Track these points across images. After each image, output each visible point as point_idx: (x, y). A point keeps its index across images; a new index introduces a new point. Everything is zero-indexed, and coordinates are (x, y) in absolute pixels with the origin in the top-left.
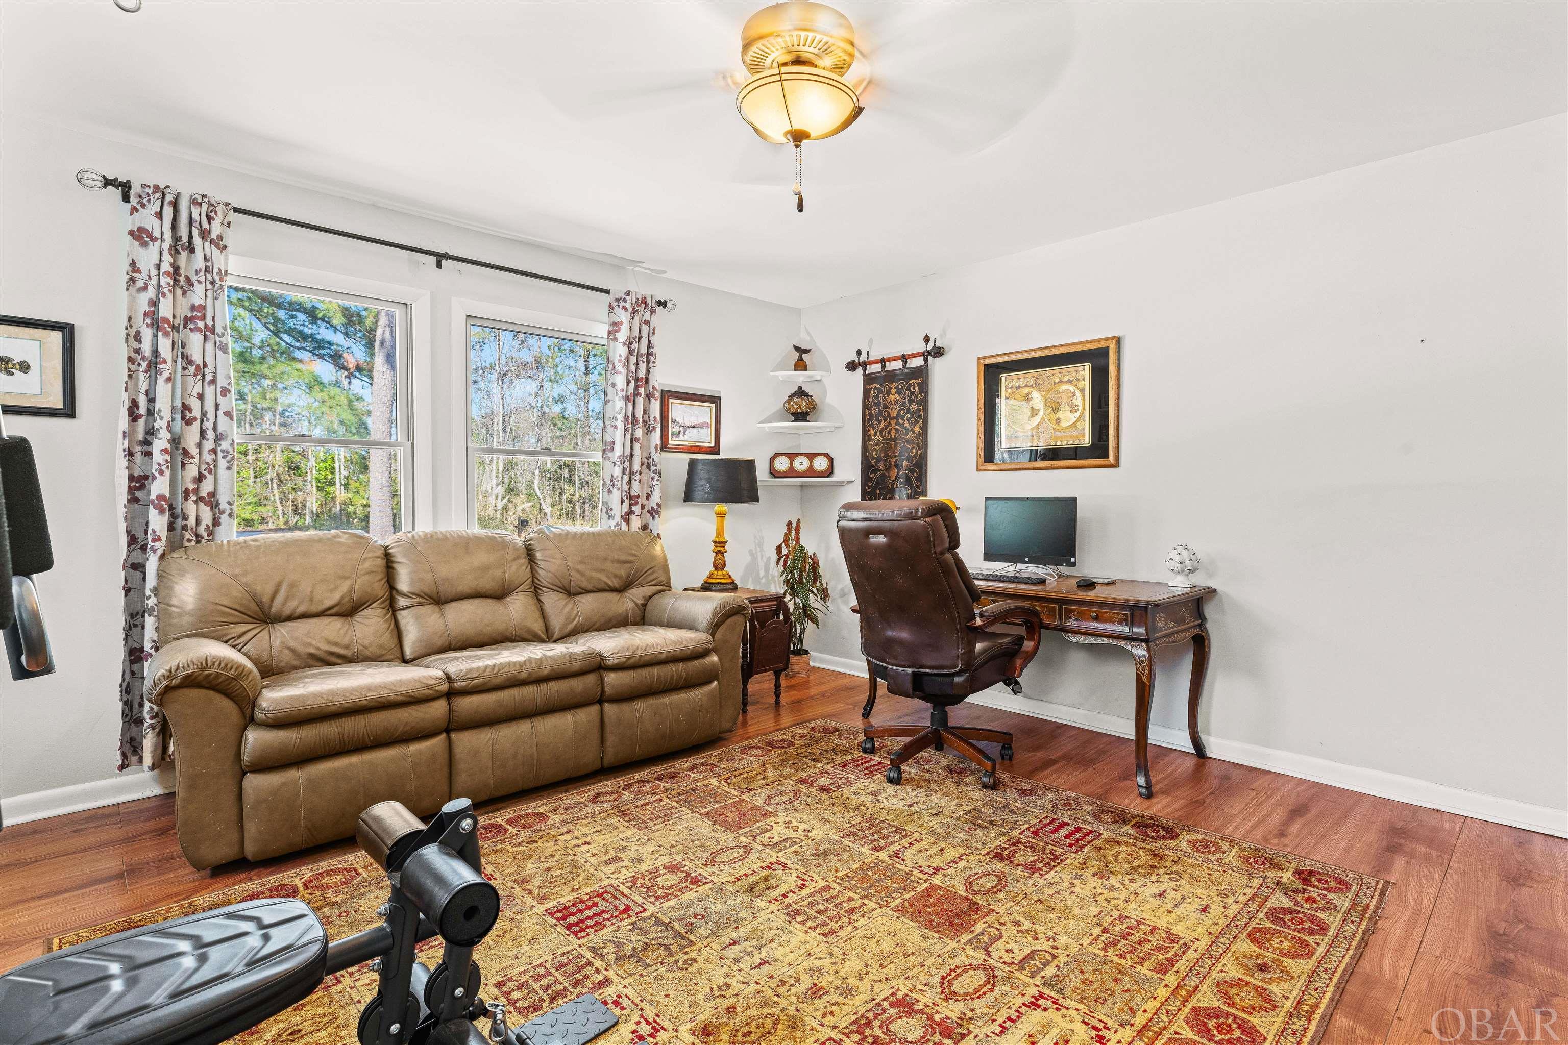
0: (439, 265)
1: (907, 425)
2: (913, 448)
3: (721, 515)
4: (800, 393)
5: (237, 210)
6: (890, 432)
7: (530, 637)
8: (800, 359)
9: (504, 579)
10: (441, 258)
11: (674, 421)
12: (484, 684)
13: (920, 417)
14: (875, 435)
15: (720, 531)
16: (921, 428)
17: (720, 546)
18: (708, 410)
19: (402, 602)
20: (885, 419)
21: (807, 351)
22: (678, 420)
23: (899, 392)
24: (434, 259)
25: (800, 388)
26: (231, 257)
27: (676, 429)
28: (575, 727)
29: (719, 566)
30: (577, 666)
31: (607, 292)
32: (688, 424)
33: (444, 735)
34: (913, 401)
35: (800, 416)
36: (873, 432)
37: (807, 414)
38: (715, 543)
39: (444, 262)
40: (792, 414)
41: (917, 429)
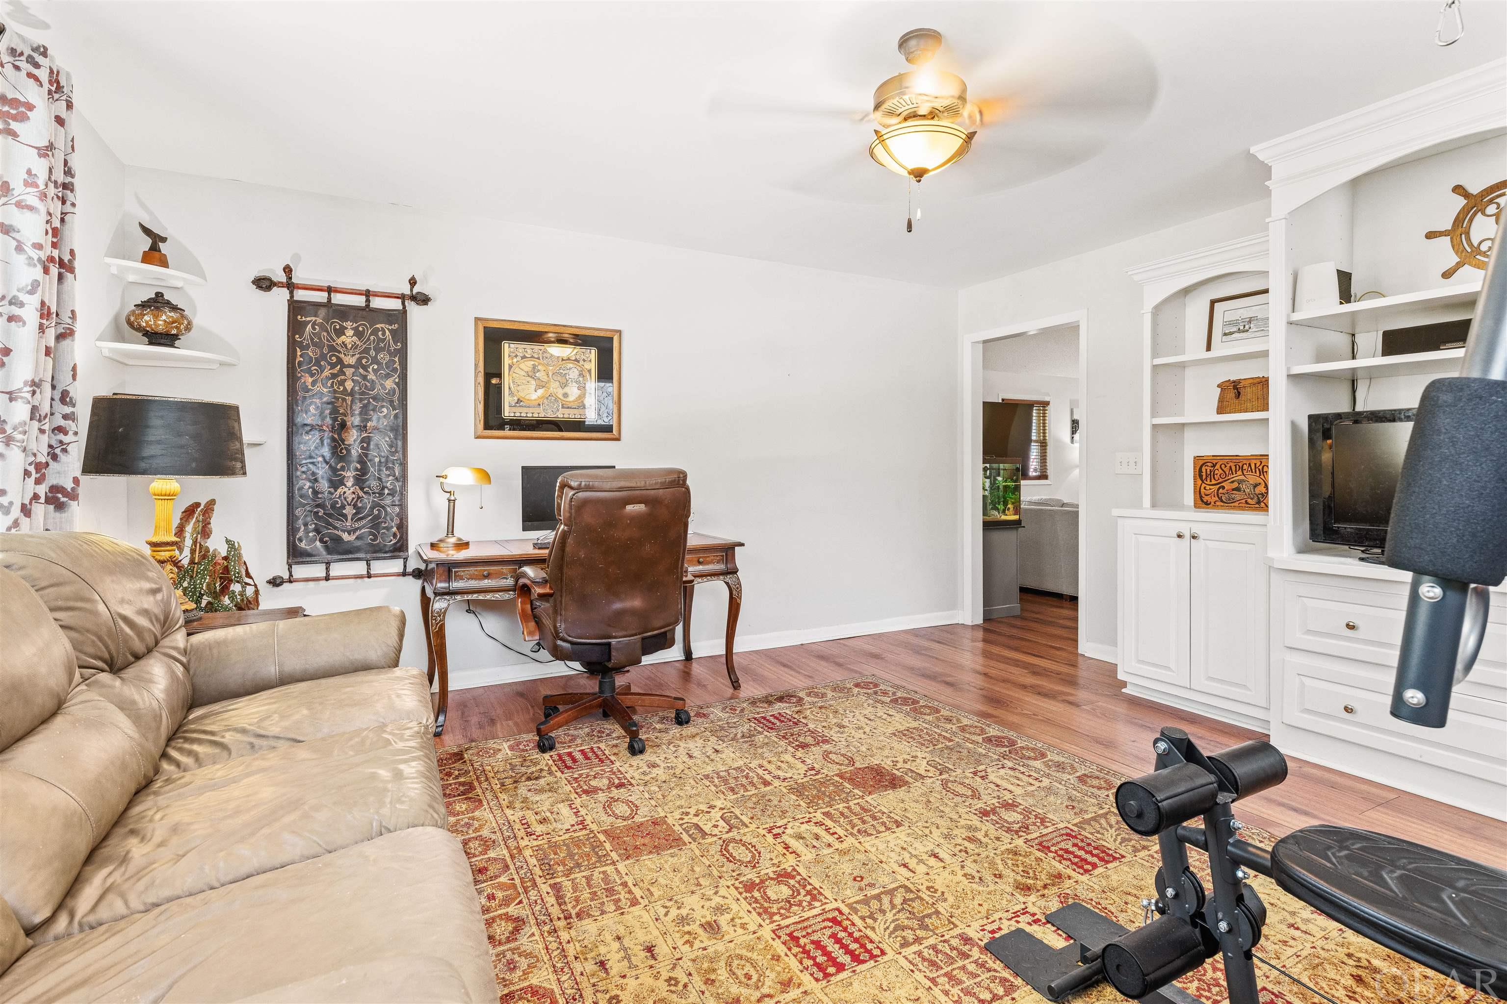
1: (372, 376)
2: (383, 407)
3: (165, 498)
4: (157, 303)
6: (342, 383)
8: (154, 248)
13: (395, 370)
14: (314, 383)
16: (397, 384)
20: (333, 366)
21: (164, 240)
23: (358, 334)
25: (158, 293)
34: (383, 349)
35: (156, 338)
36: (310, 380)
37: (176, 337)
40: (143, 333)
41: (389, 384)
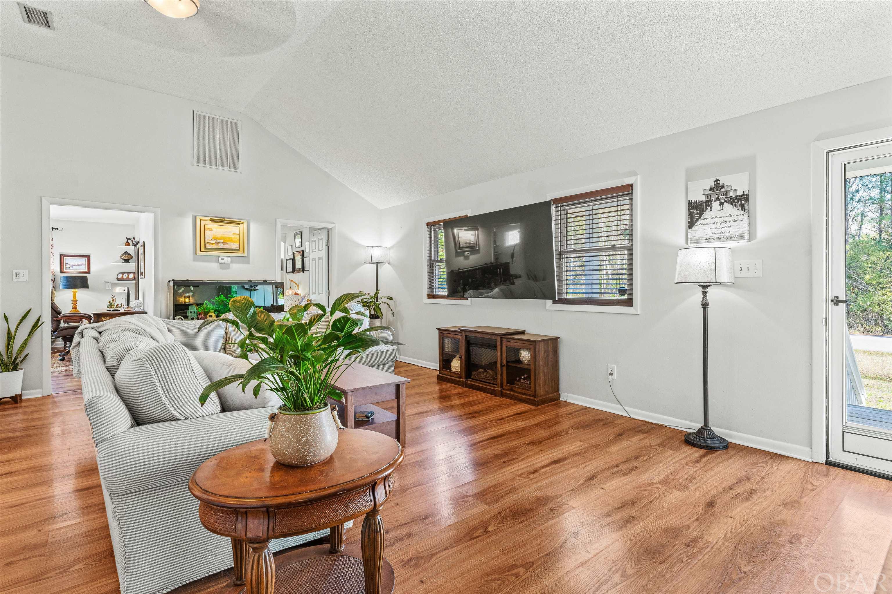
3: (75, 293)
4: (126, 253)
8: (127, 242)
11: (66, 264)
15: (75, 297)
17: (75, 302)
22: (68, 263)
25: (126, 251)
27: (68, 266)
29: (75, 308)
32: (74, 264)
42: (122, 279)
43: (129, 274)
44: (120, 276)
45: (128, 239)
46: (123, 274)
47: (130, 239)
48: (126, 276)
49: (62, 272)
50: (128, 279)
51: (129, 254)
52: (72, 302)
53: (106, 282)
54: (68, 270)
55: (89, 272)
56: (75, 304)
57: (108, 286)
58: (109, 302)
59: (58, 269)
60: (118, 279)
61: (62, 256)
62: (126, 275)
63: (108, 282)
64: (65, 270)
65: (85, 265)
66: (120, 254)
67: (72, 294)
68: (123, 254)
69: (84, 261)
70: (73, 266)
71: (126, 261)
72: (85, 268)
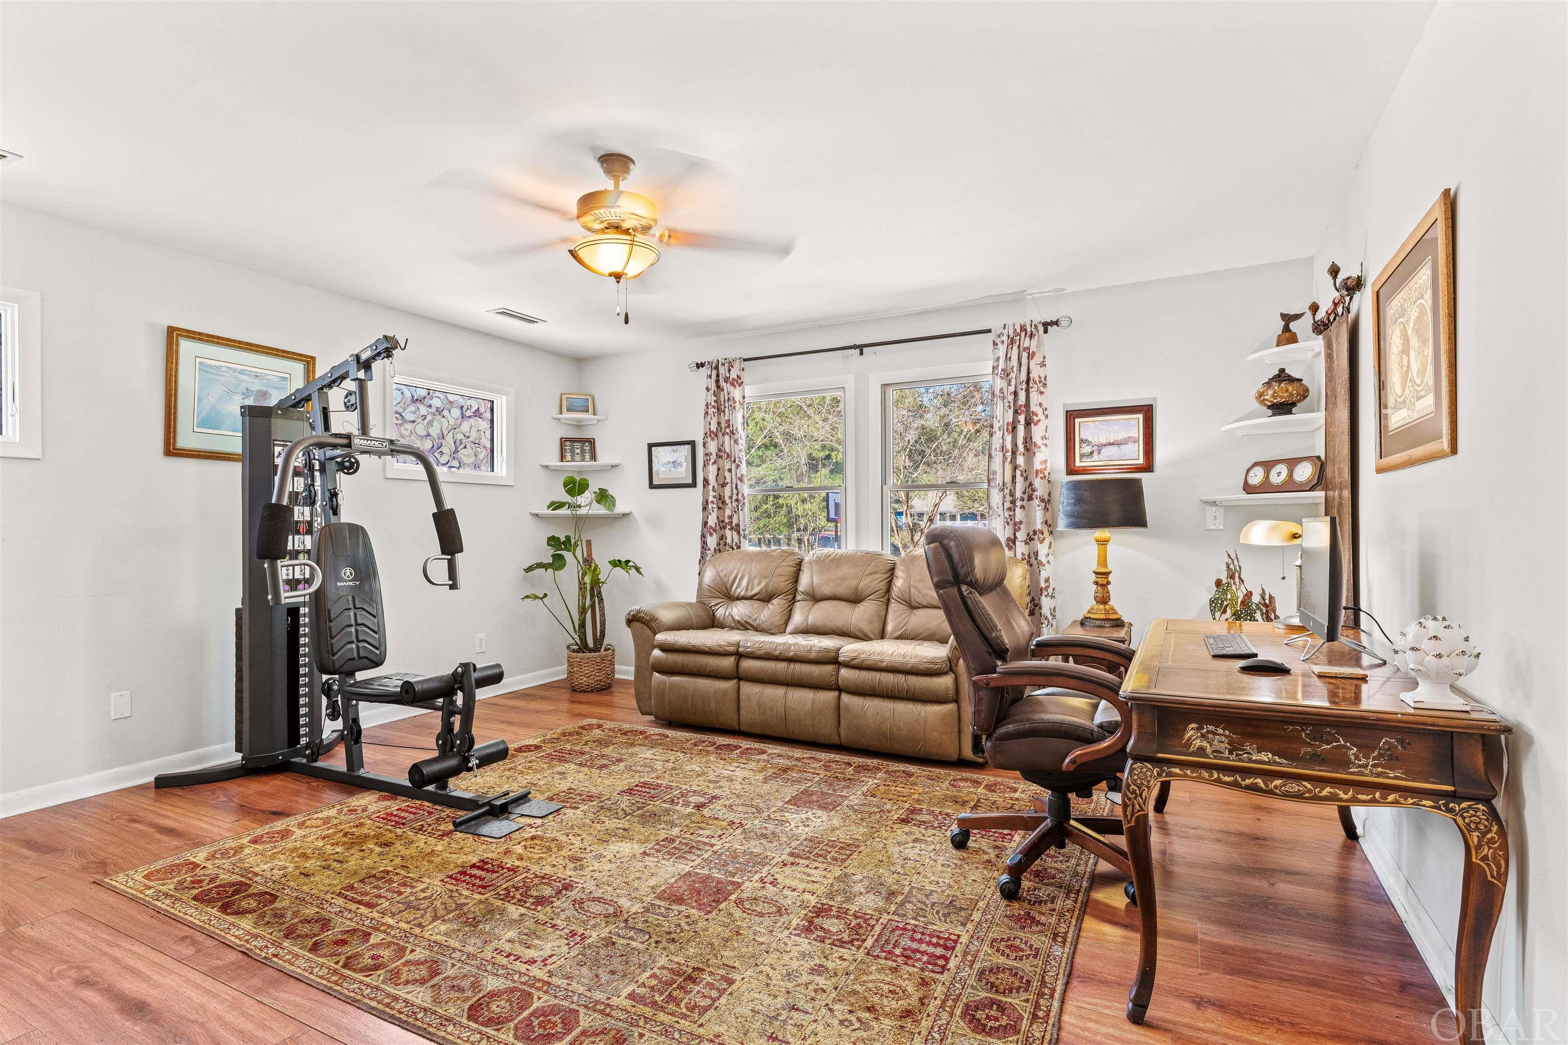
0: (861, 353)
3: (1103, 543)
4: (1282, 377)
5: (745, 360)
7: (861, 636)
8: (1286, 329)
9: (857, 588)
10: (861, 348)
11: (1082, 441)
12: (752, 652)
14: (1331, 425)
15: (1103, 561)
17: (1103, 578)
18: (1134, 422)
19: (799, 597)
22: (1090, 439)
24: (858, 351)
25: (1282, 370)
26: (746, 387)
27: (1087, 449)
28: (813, 703)
29: (1104, 600)
30: (813, 655)
31: (989, 331)
32: (1104, 441)
33: (735, 681)
35: (1280, 409)
36: (1330, 421)
38: (1097, 573)
39: (865, 349)
40: (1269, 407)
42: (1266, 487)
43: (1292, 463)
44: (1257, 476)
45: (1288, 319)
46: (1268, 465)
47: (1297, 317)
48: (1279, 475)
49: (1071, 471)
50: (1290, 486)
51: (1291, 380)
52: (1093, 577)
53: (1206, 503)
54: (1087, 463)
55: (1148, 467)
56: (1104, 586)
57: (1215, 520)
58: (1218, 583)
59: (1060, 461)
60: (1248, 488)
61: (1071, 416)
62: (1283, 469)
63: (1214, 503)
64: (1078, 463)
65: (1136, 441)
66: (1259, 387)
67: (1094, 549)
68: (1268, 384)
69: (1134, 425)
70: (1101, 446)
71: (1282, 408)
72: (1135, 454)
